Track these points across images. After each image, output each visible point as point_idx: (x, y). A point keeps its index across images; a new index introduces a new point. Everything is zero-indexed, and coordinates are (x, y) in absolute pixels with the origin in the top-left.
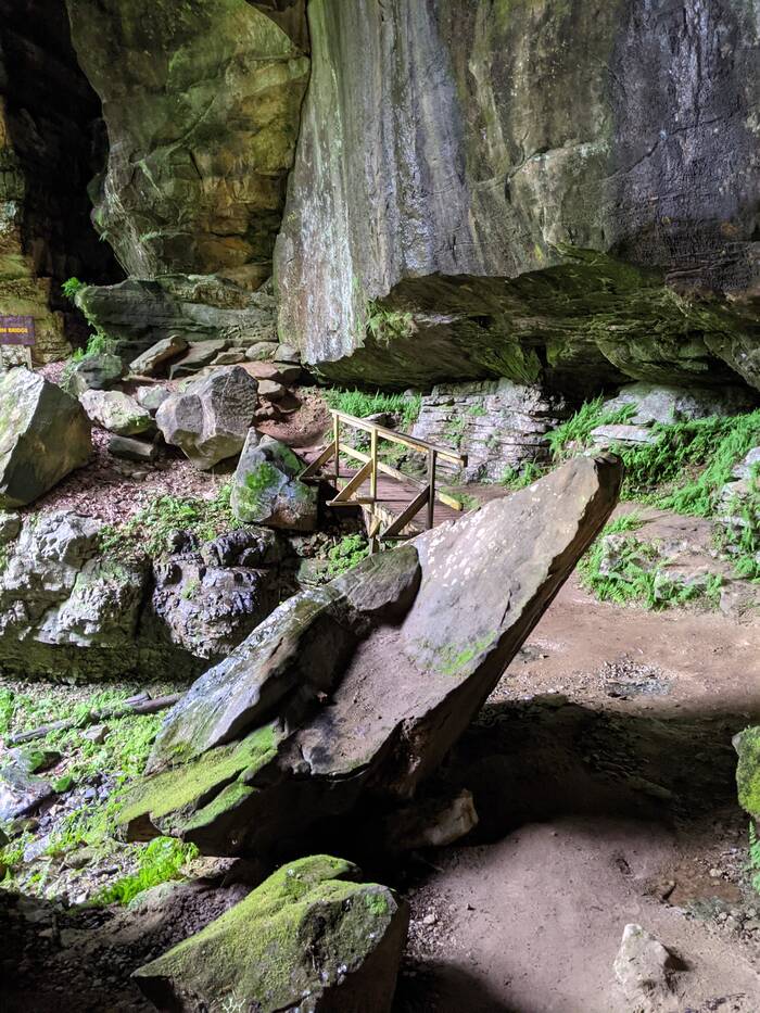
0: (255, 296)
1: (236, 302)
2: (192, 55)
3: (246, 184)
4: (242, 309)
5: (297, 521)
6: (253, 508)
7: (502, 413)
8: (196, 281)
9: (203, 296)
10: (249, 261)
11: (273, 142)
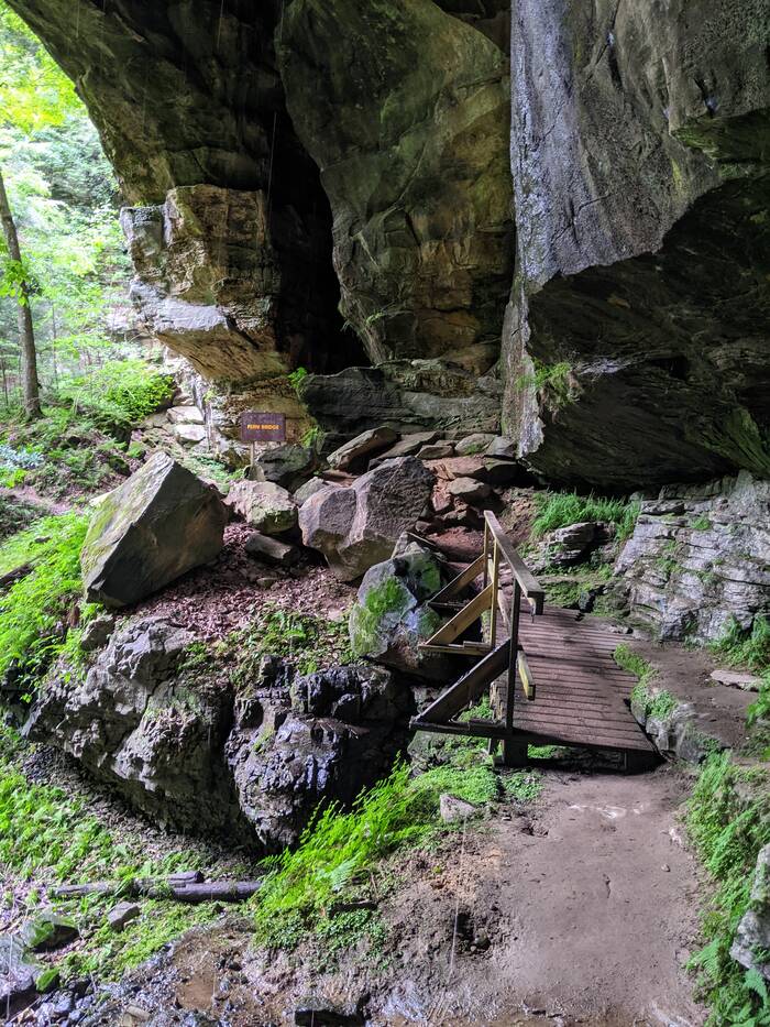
0: (482, 381)
1: (460, 390)
2: (402, 99)
3: (467, 246)
4: (469, 397)
5: (421, 664)
6: (369, 639)
7: (729, 528)
8: (419, 366)
9: (425, 383)
10: (477, 341)
11: (494, 188)
